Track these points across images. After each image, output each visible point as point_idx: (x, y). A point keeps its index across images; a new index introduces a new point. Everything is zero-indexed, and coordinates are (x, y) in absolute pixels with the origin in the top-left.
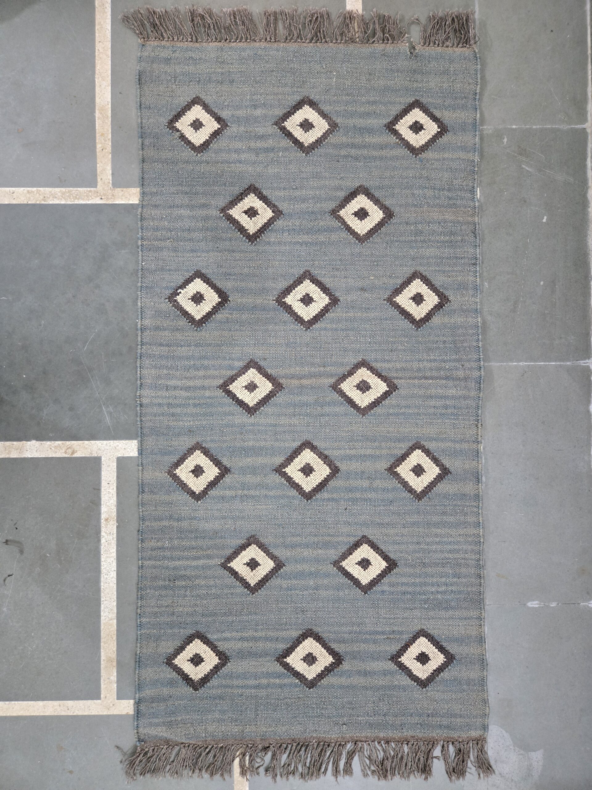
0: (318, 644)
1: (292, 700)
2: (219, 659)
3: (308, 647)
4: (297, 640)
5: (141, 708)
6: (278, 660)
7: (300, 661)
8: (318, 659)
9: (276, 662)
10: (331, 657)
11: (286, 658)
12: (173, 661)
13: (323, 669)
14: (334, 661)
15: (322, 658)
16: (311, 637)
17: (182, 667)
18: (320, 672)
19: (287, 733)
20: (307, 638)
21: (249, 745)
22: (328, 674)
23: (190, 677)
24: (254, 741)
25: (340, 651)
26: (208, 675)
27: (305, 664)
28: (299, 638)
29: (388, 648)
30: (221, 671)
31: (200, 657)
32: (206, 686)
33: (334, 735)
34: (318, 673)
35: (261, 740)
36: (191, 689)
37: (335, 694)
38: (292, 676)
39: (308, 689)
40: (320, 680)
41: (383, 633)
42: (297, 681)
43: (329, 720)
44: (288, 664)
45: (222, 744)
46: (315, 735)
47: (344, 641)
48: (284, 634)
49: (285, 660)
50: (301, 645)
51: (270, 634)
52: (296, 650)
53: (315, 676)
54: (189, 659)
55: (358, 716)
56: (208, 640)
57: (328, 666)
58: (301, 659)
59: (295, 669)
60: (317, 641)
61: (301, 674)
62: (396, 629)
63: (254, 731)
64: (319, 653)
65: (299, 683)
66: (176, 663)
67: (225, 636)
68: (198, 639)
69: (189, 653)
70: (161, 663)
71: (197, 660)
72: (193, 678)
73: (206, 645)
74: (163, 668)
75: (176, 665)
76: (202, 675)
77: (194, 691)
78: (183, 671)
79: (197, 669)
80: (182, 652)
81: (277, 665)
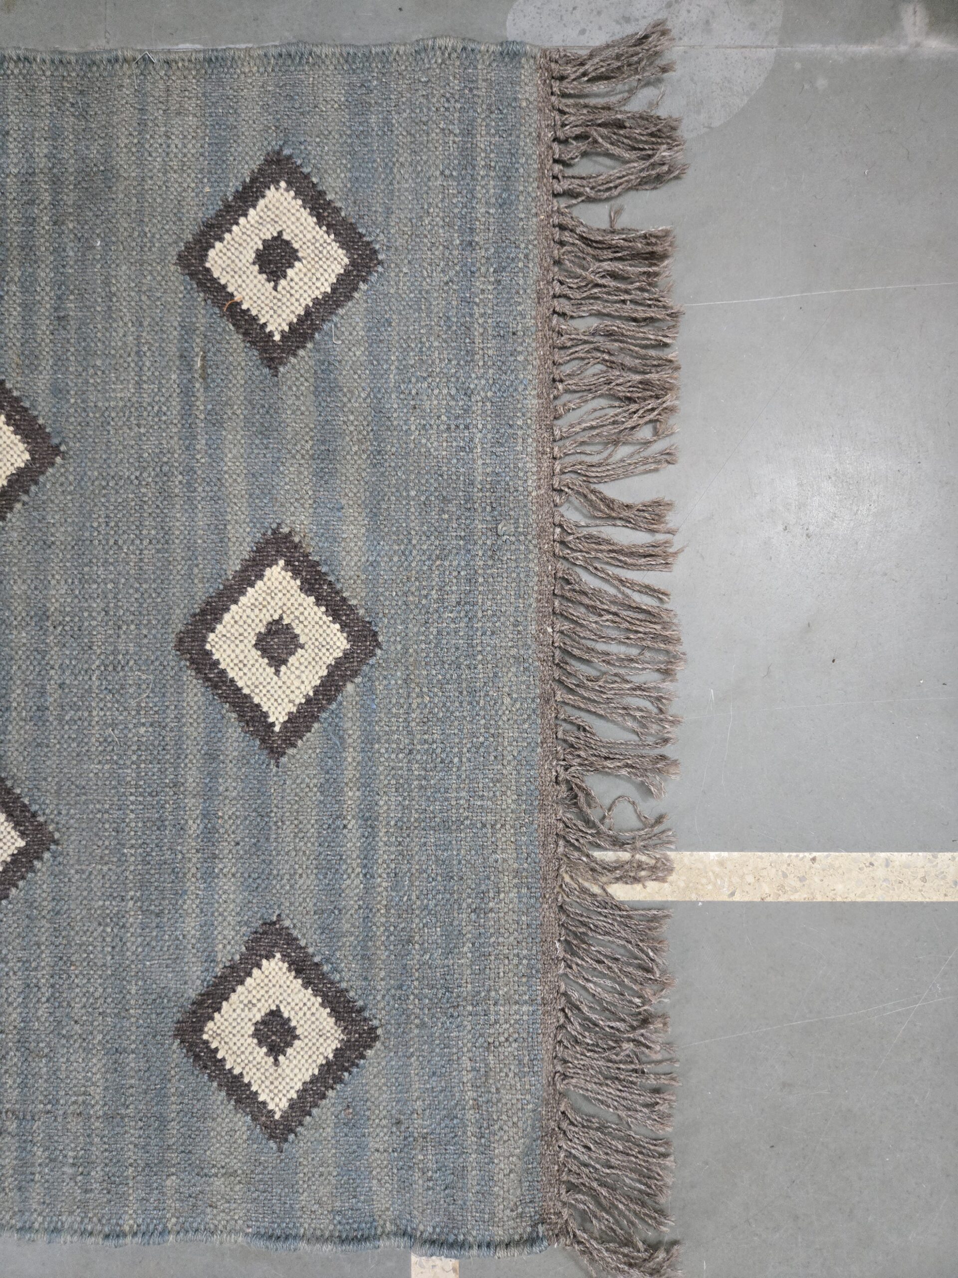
0: (227, 617)
1: (414, 706)
2: (269, 956)
3: (238, 651)
4: (215, 686)
5: (430, 1229)
6: (276, 753)
7: (284, 678)
8: (276, 617)
9: (284, 760)
10: (268, 572)
11: (273, 725)
12: (277, 1116)
13: (312, 599)
14: (282, 563)
15: (273, 603)
16: (204, 640)
17: (299, 1086)
18: (323, 609)
19: (524, 721)
20: (209, 654)
21: (561, 850)
22: (330, 584)
23: (331, 1056)
24: (546, 836)
25: (248, 539)
26: (325, 997)
27: (292, 659)
28: (209, 680)
29: (240, 377)
30: (311, 950)
31: (264, 1022)
32: (360, 1003)
33: (531, 565)
34: (324, 618)
35: (542, 808)
36: (369, 1053)
37: (396, 559)
38: (334, 706)
39: (379, 652)
40: (351, 608)
41: (187, 392)
42: (350, 687)
43: (481, 580)
44: (292, 719)
45: (558, 944)
46: (533, 628)
47: (220, 529)
48: (194, 731)
49: (277, 729)
50: (231, 674)
51: (192, 778)
52: (246, 691)
53: (338, 626)
54: (271, 1059)
55: (472, 483)
56: (207, 995)
57: (298, 582)
58: (277, 673)
59: (311, 694)
60: (218, 619)
61: (330, 674)
62: (173, 349)
63: (515, 834)
64: (257, 611)
65: (358, 680)
66: (284, 1104)
67: (193, 936)
68: (201, 1031)
69: (251, 1058)
70: (282, 1160)
71: (274, 1034)
72: (336, 1044)
73: (224, 1003)
74: (301, 1151)
75: (291, 1107)
76: (325, 1015)
77: (378, 1044)
78: (314, 1080)
79: (306, 1034)
80: (249, 1085)
81: (294, 756)
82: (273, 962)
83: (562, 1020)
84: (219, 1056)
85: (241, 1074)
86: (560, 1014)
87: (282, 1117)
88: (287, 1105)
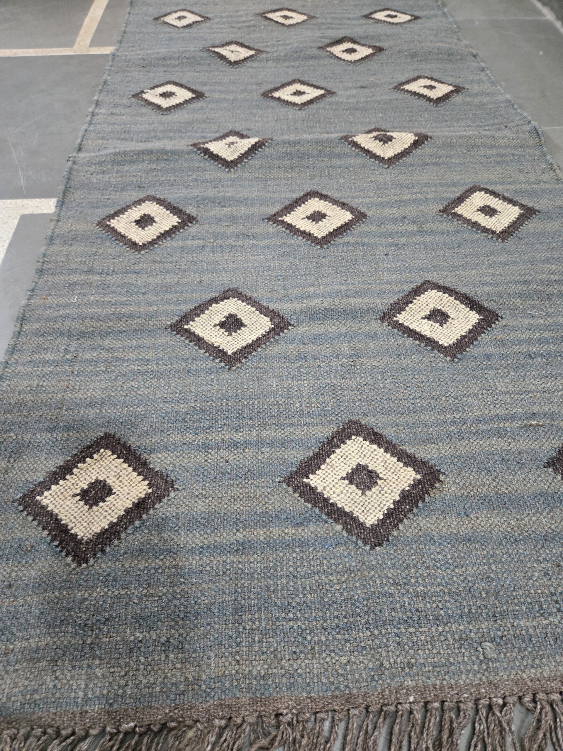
0: (375, 447)
1: (331, 577)
2: (150, 485)
3: (353, 454)
4: (328, 443)
6: (288, 481)
7: (340, 483)
8: (381, 476)
9: (284, 485)
10: (410, 469)
11: (308, 478)
12: (38, 498)
13: (398, 498)
14: (419, 477)
15: (389, 473)
16: (358, 435)
17: (56, 511)
18: (392, 506)
19: (328, 678)
20: (349, 438)
21: (217, 722)
22: (411, 510)
23: (72, 532)
24: (229, 707)
25: (429, 456)
26: (116, 524)
27: (353, 487)
28: (333, 439)
29: (535, 446)
30: (151, 512)
31: (105, 485)
32: (108, 549)
33: (464, 677)
34: (386, 508)
35: (254, 701)
36: (69, 559)
37: (440, 557)
38: (324, 517)
39: (368, 548)
40: (396, 526)
42: (339, 527)
43: (440, 629)
44: (313, 490)
45: (132, 724)
46: (409, 683)
47: (429, 440)
48: (299, 433)
49: (305, 480)
50: (338, 451)
51: (267, 434)
52: (328, 460)
53: (381, 517)
54: (78, 492)
55: (516, 617)
56: (129, 450)
57: (408, 488)
58: (343, 478)
59: (331, 501)
60: (372, 442)
61: (346, 514)
63: (231, 675)
64: (382, 464)
65: (345, 533)
66: (45, 502)
67: (168, 440)
68: (106, 448)
69: (82, 479)
70: (6, 503)
71: (96, 493)
72: (80, 535)
73: (122, 460)
74: (9, 515)
75: (43, 507)
76: (103, 525)
77: (74, 565)
78: (57, 521)
79: (92, 513)
80: (64, 479)
81: (287, 492)
82: (146, 488)
83: (64, 733)
84: (88, 460)
85: (73, 474)
86: (70, 730)
87: (37, 501)
88: (44, 504)
